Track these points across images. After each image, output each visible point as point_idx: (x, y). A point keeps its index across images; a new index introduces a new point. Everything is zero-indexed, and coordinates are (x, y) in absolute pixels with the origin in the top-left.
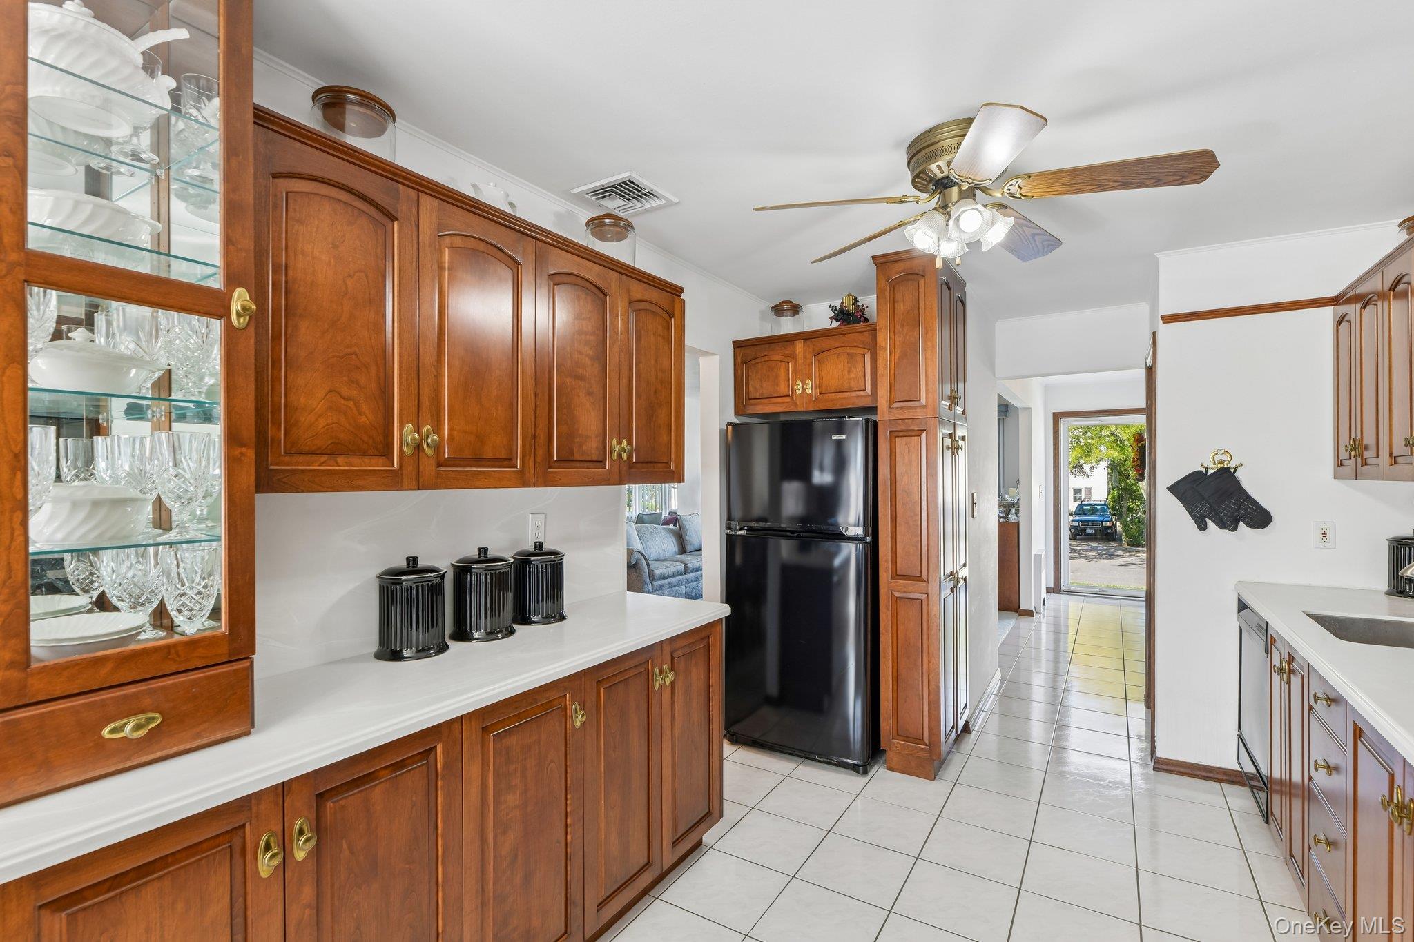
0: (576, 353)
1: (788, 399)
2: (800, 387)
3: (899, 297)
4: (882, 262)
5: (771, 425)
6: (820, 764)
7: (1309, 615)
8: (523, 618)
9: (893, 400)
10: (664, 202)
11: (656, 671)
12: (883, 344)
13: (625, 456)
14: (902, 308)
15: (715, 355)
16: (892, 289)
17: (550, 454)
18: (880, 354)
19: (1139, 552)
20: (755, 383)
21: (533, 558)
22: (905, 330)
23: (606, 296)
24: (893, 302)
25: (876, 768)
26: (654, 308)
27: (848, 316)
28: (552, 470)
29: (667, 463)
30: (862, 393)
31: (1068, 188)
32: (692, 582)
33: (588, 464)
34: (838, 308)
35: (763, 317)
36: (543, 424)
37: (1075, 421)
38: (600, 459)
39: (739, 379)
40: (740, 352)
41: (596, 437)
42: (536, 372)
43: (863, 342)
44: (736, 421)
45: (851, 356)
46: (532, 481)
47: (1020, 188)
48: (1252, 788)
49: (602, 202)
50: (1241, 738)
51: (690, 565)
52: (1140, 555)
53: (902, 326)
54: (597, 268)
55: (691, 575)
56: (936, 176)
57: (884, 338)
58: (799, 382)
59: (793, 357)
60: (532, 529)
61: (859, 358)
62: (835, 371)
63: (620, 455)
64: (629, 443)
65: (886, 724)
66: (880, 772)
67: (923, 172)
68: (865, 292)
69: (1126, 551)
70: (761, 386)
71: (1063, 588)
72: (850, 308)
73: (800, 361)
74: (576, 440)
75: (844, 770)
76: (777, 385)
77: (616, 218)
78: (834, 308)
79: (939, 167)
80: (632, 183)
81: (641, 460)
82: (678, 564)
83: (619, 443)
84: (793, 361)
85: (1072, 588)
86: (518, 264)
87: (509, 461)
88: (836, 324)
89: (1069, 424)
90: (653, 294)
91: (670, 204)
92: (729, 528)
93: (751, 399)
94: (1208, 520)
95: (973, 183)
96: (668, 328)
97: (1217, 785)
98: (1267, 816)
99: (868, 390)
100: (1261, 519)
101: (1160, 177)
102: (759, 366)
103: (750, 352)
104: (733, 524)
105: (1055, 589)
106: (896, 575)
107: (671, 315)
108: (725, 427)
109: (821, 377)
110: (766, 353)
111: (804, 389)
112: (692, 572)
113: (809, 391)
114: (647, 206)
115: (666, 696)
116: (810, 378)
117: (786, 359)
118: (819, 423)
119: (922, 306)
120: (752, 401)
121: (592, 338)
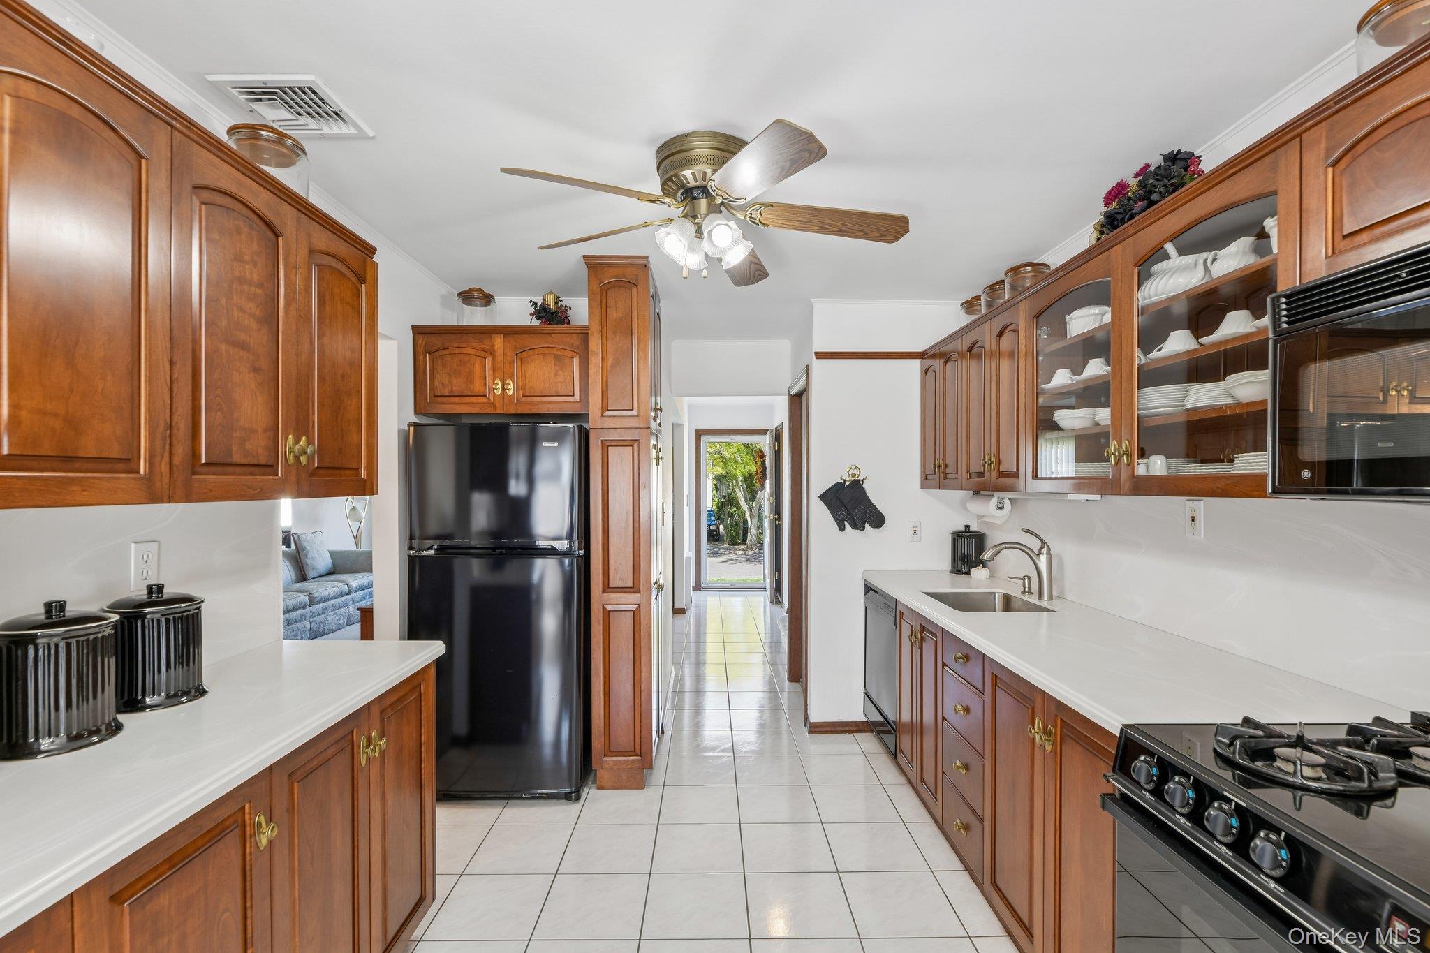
0: (235, 307)
1: (484, 400)
2: (499, 387)
3: (611, 303)
4: (594, 264)
5: (459, 428)
6: (527, 802)
7: (929, 594)
8: (131, 702)
9: (605, 408)
10: (353, 131)
11: (363, 742)
12: (595, 350)
13: (303, 460)
14: (615, 315)
15: (394, 339)
16: (605, 293)
17: (195, 454)
18: (592, 359)
19: (736, 549)
20: (441, 378)
21: (147, 610)
22: (618, 337)
23: (277, 236)
24: (605, 307)
25: (586, 790)
26: (340, 267)
27: (550, 315)
28: (198, 477)
29: (357, 469)
30: (570, 399)
31: (798, 224)
32: (319, 614)
33: (252, 469)
34: (538, 305)
35: (445, 301)
36: (183, 408)
37: (711, 438)
38: (270, 463)
39: (421, 371)
40: (422, 340)
41: (265, 431)
42: (171, 330)
43: (572, 345)
44: (416, 420)
45: (557, 358)
46: (166, 494)
47: (761, 214)
48: (879, 733)
49: (256, 106)
50: (867, 695)
51: (316, 594)
52: (737, 552)
53: (615, 332)
54: (266, 195)
55: (319, 607)
56: (689, 183)
57: (595, 344)
58: (498, 381)
59: (491, 352)
60: (136, 568)
61: (567, 361)
62: (541, 373)
63: (297, 458)
64: (310, 442)
65: (597, 743)
66: (591, 793)
67: (676, 176)
68: (571, 292)
69: (727, 549)
70: (450, 382)
71: (703, 586)
72: (553, 307)
73: (499, 357)
74: (234, 434)
75: (554, 801)
76: (471, 382)
77: (282, 136)
78: (535, 304)
79: (693, 174)
80: (314, 92)
81: (326, 465)
82: (300, 594)
83: (297, 441)
84: (490, 358)
85: (710, 585)
86: (140, 156)
87: (127, 463)
88: (536, 322)
89: (707, 441)
90: (341, 248)
91: (362, 136)
92: (411, 548)
93: (438, 396)
94: (845, 522)
95: (727, 198)
96: (358, 295)
97: (851, 736)
98: (894, 755)
99: (577, 397)
100: (878, 520)
101: (868, 232)
102: (448, 358)
103: (436, 341)
104: (415, 542)
105: (697, 588)
106: (607, 588)
107: (362, 280)
108: (406, 428)
109: (524, 377)
110: (456, 344)
111: (504, 389)
112: (319, 602)
113: (510, 392)
114: (326, 130)
115: (375, 771)
116: (511, 377)
117: (483, 354)
118: (515, 427)
119: (635, 315)
120: (439, 399)
121: (259, 291)
